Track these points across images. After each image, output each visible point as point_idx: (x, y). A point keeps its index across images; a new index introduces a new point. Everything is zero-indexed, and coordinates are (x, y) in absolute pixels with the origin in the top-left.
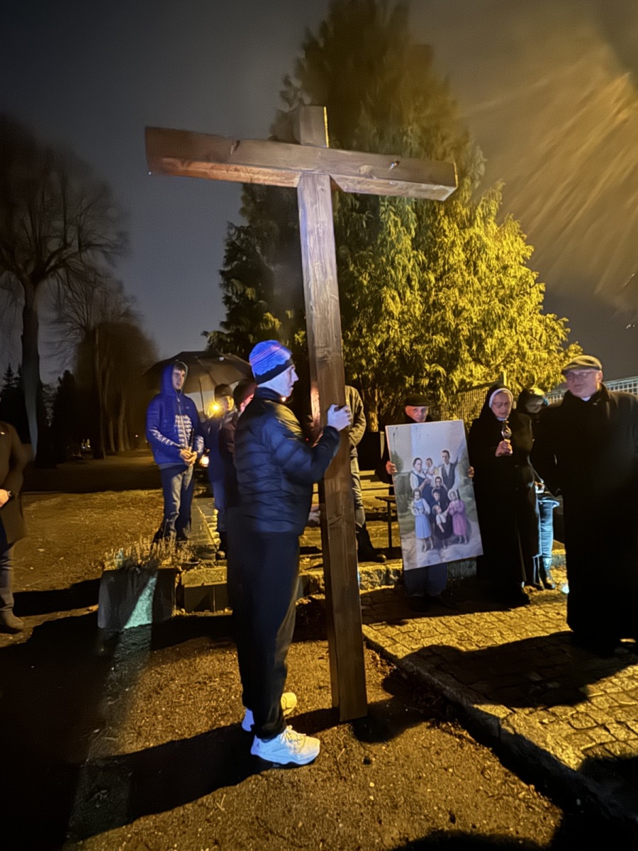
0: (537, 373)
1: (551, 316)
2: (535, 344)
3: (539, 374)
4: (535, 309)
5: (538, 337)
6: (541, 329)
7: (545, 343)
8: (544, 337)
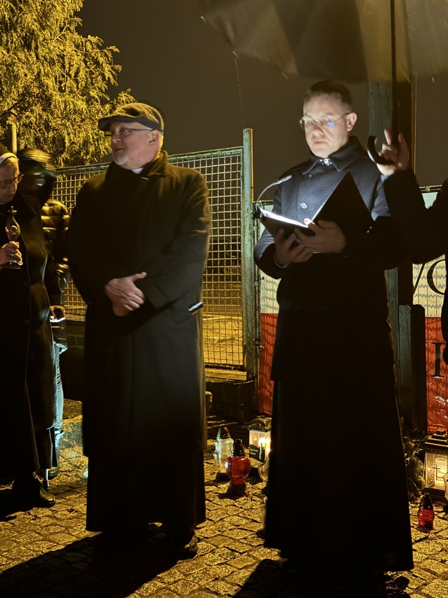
0: (69, 134)
1: (94, 39)
2: (68, 84)
3: (72, 135)
4: (70, 23)
5: (72, 73)
6: (77, 59)
7: (84, 83)
8: (82, 74)
